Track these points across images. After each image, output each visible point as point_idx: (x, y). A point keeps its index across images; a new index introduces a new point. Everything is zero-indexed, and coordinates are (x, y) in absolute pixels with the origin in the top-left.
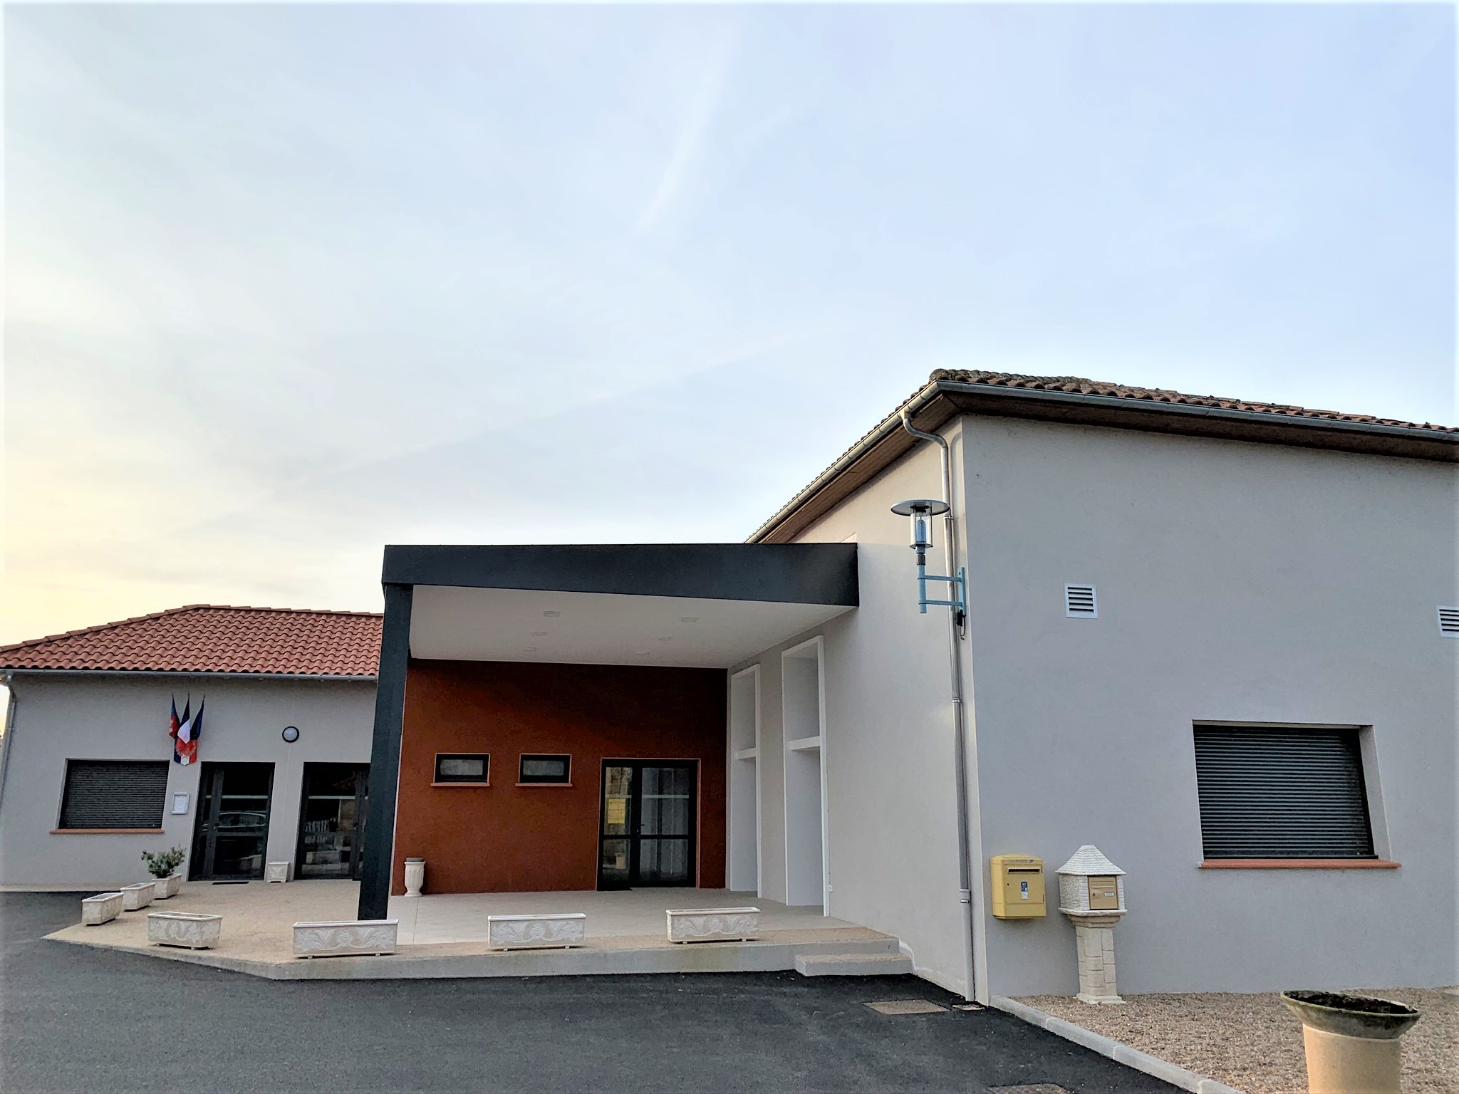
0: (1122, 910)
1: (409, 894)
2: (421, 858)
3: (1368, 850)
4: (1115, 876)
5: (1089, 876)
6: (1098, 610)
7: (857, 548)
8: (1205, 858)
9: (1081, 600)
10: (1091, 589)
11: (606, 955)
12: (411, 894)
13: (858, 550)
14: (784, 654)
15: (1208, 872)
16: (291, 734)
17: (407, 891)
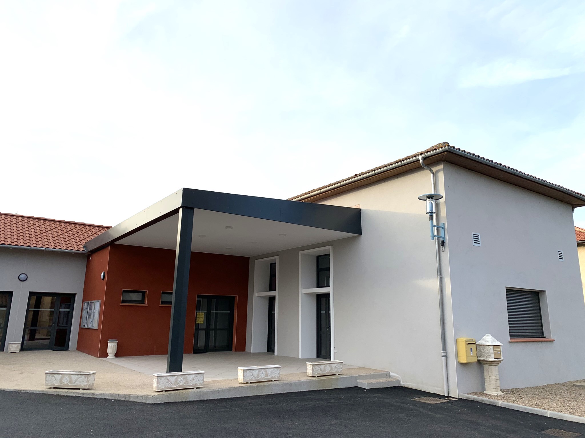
0: (502, 359)
1: (109, 357)
2: (117, 340)
3: (542, 335)
4: (499, 345)
5: (493, 346)
6: (481, 244)
7: (361, 211)
8: (510, 338)
9: (476, 239)
10: (478, 235)
11: (291, 383)
12: (111, 357)
13: (361, 212)
14: (301, 252)
15: (511, 343)
16: (23, 277)
17: (108, 355)
